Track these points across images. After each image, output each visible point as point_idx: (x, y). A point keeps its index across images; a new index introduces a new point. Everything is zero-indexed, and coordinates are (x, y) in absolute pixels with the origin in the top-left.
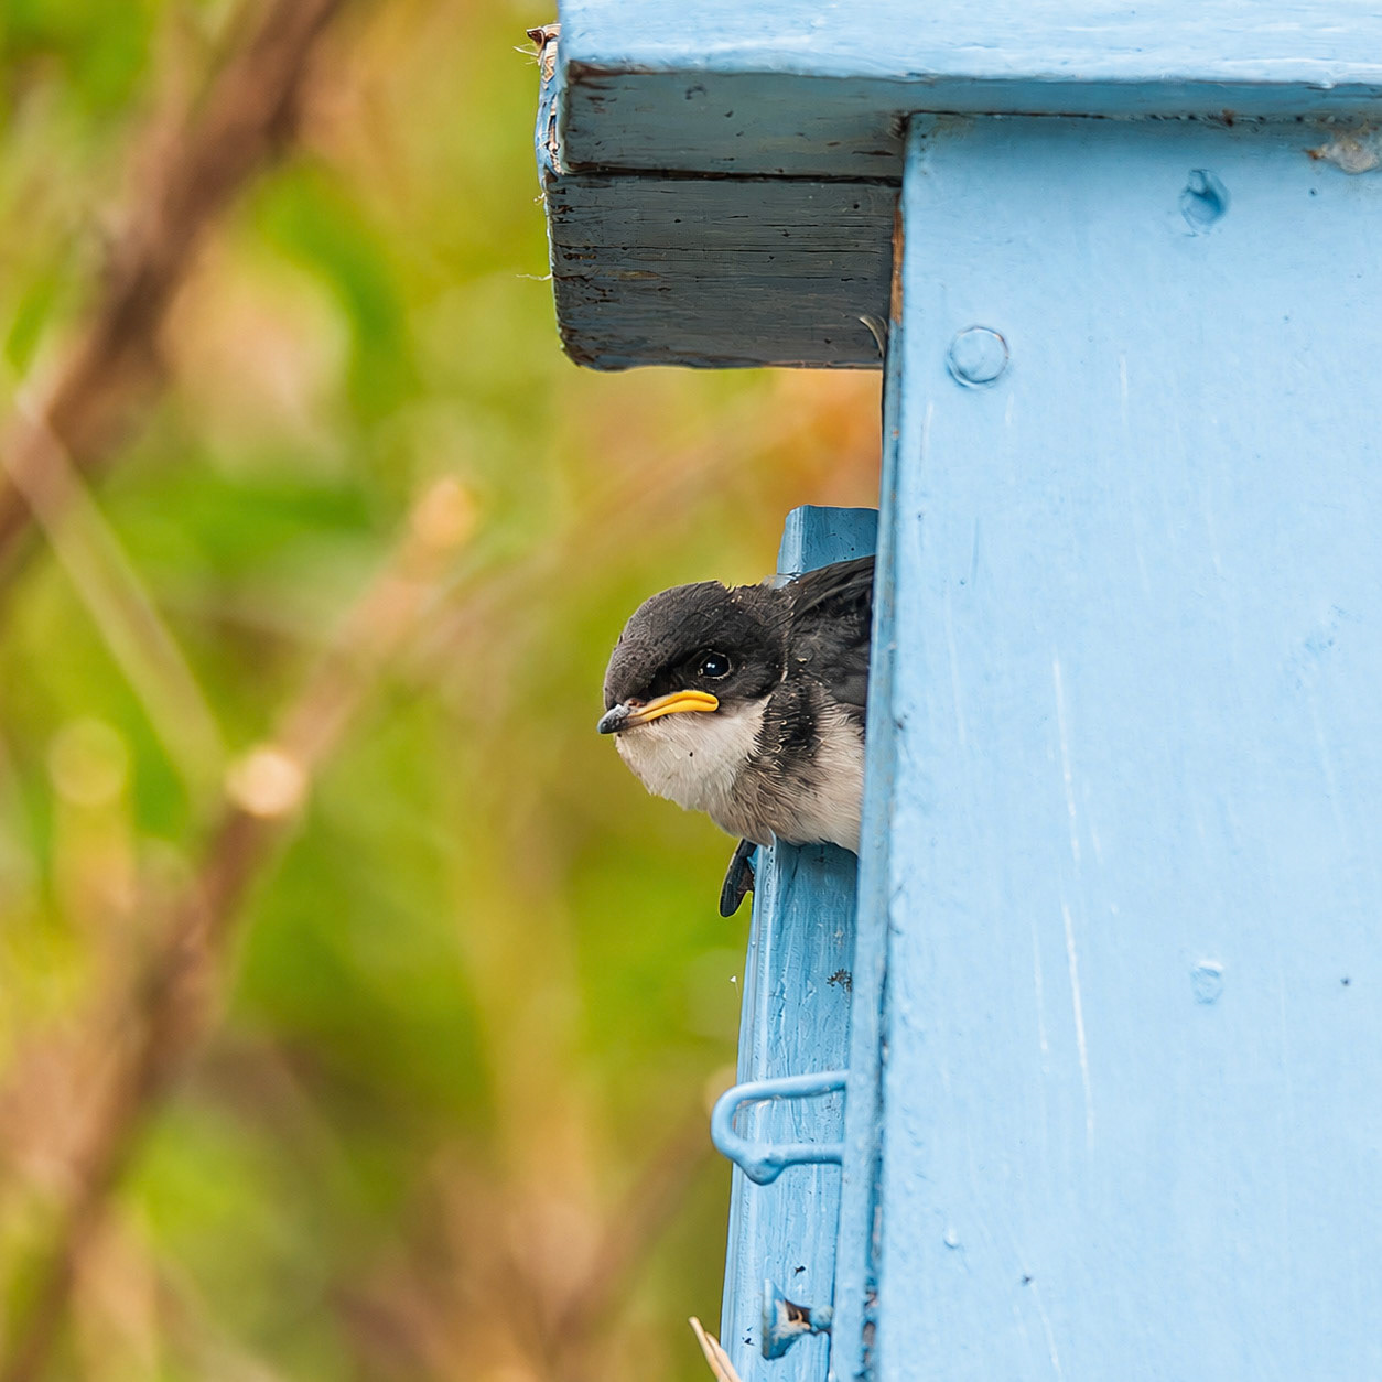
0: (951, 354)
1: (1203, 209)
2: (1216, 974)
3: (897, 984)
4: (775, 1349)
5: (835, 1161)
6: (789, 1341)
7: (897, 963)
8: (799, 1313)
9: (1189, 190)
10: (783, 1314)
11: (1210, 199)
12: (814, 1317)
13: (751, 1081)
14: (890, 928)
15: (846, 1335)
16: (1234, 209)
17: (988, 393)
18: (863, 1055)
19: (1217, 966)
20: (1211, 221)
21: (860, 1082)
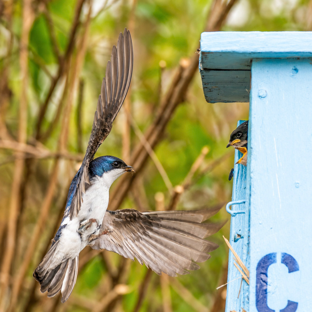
0: (259, 94)
1: (295, 72)
2: (298, 183)
3: (252, 186)
4: (235, 241)
5: (244, 213)
6: (238, 240)
7: (252, 183)
8: (239, 235)
9: (293, 69)
10: (237, 235)
11: (296, 70)
12: (241, 236)
13: (231, 201)
14: (251, 178)
15: (246, 238)
16: (300, 72)
17: (264, 99)
18: (247, 197)
19: (298, 182)
20: (296, 73)
21: (247, 201)
